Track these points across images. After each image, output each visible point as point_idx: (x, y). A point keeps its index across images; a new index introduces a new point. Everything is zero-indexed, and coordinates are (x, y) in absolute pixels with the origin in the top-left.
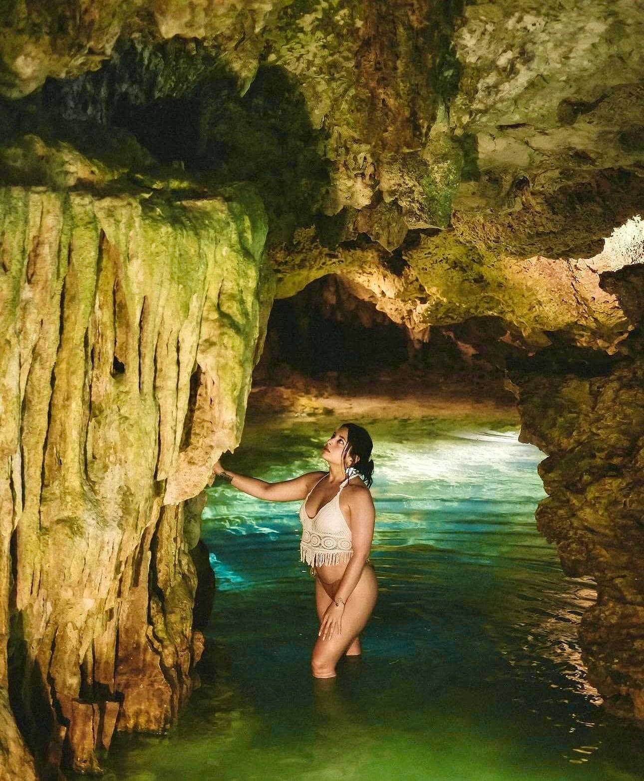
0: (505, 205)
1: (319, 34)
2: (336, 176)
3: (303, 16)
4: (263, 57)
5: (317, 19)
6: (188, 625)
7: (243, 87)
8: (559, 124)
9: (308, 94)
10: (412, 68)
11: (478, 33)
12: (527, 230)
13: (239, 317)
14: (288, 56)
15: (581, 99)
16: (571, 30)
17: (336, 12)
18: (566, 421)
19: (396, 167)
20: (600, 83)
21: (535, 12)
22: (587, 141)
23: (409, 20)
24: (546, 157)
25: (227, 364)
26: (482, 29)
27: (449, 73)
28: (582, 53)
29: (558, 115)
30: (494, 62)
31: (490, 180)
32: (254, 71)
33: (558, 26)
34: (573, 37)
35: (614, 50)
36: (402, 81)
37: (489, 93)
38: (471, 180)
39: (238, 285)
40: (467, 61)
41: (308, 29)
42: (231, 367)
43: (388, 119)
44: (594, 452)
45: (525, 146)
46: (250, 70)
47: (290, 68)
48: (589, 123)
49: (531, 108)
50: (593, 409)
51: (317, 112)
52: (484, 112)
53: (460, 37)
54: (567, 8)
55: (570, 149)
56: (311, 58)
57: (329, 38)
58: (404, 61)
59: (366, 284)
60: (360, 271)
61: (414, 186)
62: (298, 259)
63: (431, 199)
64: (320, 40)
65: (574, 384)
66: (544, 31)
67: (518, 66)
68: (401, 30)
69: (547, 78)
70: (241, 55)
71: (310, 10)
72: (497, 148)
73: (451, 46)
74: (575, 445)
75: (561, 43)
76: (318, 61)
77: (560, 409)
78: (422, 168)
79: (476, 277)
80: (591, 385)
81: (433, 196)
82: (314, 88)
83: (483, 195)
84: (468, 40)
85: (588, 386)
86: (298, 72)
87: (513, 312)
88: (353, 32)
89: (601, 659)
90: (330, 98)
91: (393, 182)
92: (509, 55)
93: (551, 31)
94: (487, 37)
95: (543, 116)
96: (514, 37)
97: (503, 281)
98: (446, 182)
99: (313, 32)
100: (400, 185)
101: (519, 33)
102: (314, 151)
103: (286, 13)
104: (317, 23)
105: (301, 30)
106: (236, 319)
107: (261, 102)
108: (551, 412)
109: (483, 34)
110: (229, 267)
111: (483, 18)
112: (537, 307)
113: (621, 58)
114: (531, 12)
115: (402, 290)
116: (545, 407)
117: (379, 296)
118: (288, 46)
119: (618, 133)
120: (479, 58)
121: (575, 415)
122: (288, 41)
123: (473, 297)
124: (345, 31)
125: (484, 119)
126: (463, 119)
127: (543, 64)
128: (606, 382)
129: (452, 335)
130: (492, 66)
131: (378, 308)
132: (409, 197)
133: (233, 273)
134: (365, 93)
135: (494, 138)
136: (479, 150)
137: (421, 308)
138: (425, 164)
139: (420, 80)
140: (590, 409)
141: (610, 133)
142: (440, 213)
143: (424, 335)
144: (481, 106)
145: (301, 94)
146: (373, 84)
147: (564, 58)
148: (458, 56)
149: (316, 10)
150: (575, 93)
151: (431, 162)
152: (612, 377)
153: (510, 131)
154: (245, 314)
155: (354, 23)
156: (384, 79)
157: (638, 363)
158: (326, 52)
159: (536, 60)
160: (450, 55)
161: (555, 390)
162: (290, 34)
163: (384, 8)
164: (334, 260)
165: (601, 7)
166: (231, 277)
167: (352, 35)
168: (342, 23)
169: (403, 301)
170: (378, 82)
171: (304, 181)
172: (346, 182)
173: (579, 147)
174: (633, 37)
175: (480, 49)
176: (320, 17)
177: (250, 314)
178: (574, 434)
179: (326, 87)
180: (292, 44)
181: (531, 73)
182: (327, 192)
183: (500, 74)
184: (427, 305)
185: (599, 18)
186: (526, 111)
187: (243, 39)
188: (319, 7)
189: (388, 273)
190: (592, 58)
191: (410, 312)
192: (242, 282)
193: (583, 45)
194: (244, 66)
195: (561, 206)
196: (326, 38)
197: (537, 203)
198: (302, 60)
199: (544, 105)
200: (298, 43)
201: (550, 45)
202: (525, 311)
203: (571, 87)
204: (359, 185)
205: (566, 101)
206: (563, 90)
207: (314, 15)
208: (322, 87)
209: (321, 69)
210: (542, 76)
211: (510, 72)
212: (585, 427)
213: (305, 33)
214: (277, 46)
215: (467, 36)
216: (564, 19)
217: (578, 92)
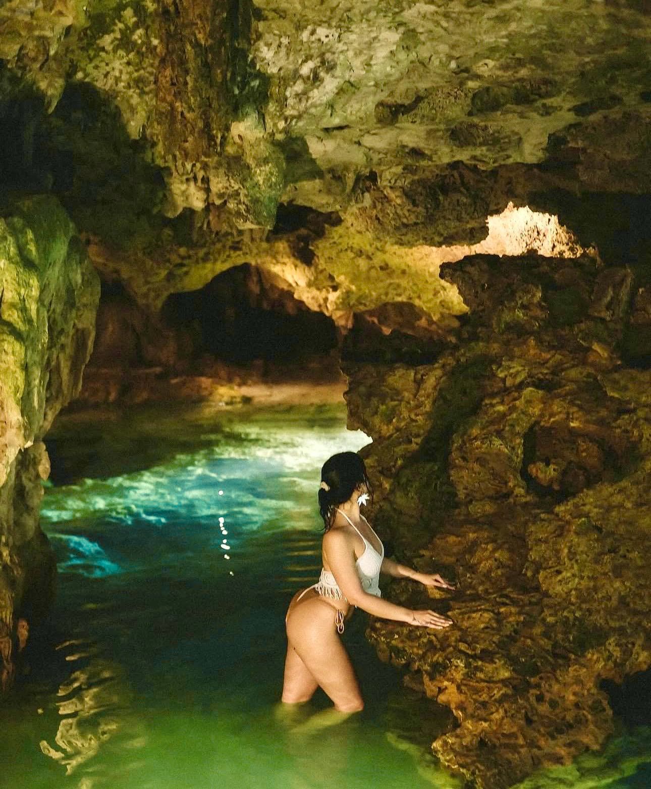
0: (351, 200)
1: (121, 52)
2: (171, 181)
3: (102, 36)
4: (69, 75)
5: (116, 39)
6: (8, 613)
7: (50, 103)
8: (379, 125)
9: (123, 107)
10: (201, 83)
11: (274, 46)
12: (393, 223)
13: (20, 323)
14: (95, 73)
15: (396, 102)
16: (367, 39)
17: (133, 32)
18: (387, 408)
19: (222, 171)
20: (409, 85)
21: (327, 25)
22: (416, 140)
23: (196, 39)
24: (381, 156)
25: (8, 368)
26: (278, 42)
27: (255, 83)
28: (382, 60)
29: (376, 117)
30: (296, 71)
31: (334, 177)
32: (60, 90)
33: (353, 37)
34: (370, 45)
35: (413, 56)
36: (193, 96)
37: (300, 100)
38: (315, 178)
39: (19, 294)
40: (269, 72)
41: (109, 48)
42: (12, 371)
43: (187, 129)
44: (410, 437)
45: (356, 146)
46: (56, 88)
47: (99, 84)
48: (412, 122)
49: (349, 112)
50: (415, 396)
51: (132, 123)
52: (299, 117)
53: (257, 50)
54: (355, 20)
55: (404, 147)
56: (117, 74)
57: (131, 56)
58: (193, 76)
59: (281, 274)
60: (274, 261)
61: (240, 188)
62: (201, 253)
63: (256, 201)
64: (123, 57)
65: (400, 372)
66: (339, 41)
67: (322, 74)
68: (189, 47)
69: (355, 84)
70: (47, 74)
71: (107, 31)
72: (327, 149)
73: (249, 60)
74: (394, 431)
75: (361, 52)
76: (124, 77)
77: (383, 398)
78: (246, 172)
79: (383, 264)
80: (415, 374)
81: (257, 198)
82: (128, 101)
83: (329, 192)
84: (266, 53)
85: (413, 374)
86: (107, 88)
87: (419, 297)
88: (152, 50)
89: (383, 635)
90: (144, 110)
91: (220, 186)
92: (311, 64)
93: (347, 41)
94: (283, 50)
95: (361, 118)
96: (310, 48)
97: (406, 268)
98: (269, 184)
99: (115, 51)
100: (227, 188)
101: (313, 45)
102: (143, 158)
103: (85, 34)
104: (116, 42)
105: (103, 49)
106: (18, 327)
107: (81, 116)
108: (375, 401)
109: (279, 46)
110: (9, 278)
111: (276, 32)
112: (442, 292)
113: (423, 64)
114: (323, 25)
115: (313, 278)
116: (369, 396)
117: (294, 285)
118: (93, 64)
119: (447, 130)
120: (280, 69)
121: (396, 403)
122: (91, 60)
123: (381, 285)
124: (144, 49)
125: (300, 124)
126: (279, 125)
127: (347, 72)
128: (430, 370)
129: (376, 320)
130: (296, 76)
131: (296, 296)
132: (235, 199)
133: (12, 283)
134: (164, 108)
135: (322, 140)
136: (311, 151)
137: (333, 296)
138: (248, 167)
139: (212, 93)
140: (411, 396)
141: (438, 130)
142: (265, 214)
143: (347, 321)
144: (295, 113)
145: (117, 107)
146: (169, 98)
147: (366, 65)
148: (258, 68)
149: (113, 31)
150: (389, 96)
151: (253, 166)
152: (436, 365)
153: (335, 132)
154: (29, 321)
155: (151, 42)
156: (179, 93)
157: (462, 351)
158: (131, 68)
159: (338, 68)
160: (250, 67)
161: (382, 379)
162: (92, 53)
163: (172, 28)
164: (238, 253)
165: (387, 18)
166: (11, 287)
167: (151, 53)
168: (139, 41)
169: (318, 289)
170: (175, 95)
171: (142, 187)
172: (180, 186)
173: (411, 145)
174: (428, 44)
175: (279, 60)
176: (119, 36)
177: (35, 320)
178: (394, 420)
179: (139, 100)
180: (96, 62)
181: (338, 80)
182: (165, 196)
183: (305, 82)
184: (338, 293)
185: (390, 28)
186: (345, 114)
187: (47, 60)
188: (116, 28)
189: (298, 263)
190: (394, 64)
191: (326, 300)
192: (22, 291)
193: (381, 53)
194: (50, 85)
195: (421, 198)
196: (127, 55)
197: (397, 197)
198: (109, 77)
199: (360, 109)
200: (102, 61)
201: (350, 54)
202: (430, 296)
203: (382, 91)
204: (192, 189)
205: (381, 104)
206: (375, 94)
207: (112, 36)
208: (135, 100)
209: (129, 84)
210: (349, 82)
211: (315, 79)
212: (405, 414)
213: (107, 52)
214: (82, 65)
215: (264, 49)
216: (357, 30)
217: (392, 94)
